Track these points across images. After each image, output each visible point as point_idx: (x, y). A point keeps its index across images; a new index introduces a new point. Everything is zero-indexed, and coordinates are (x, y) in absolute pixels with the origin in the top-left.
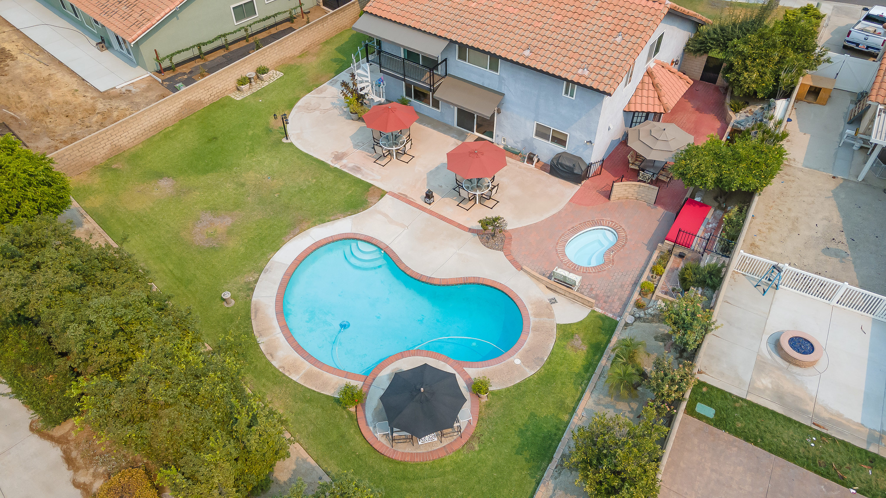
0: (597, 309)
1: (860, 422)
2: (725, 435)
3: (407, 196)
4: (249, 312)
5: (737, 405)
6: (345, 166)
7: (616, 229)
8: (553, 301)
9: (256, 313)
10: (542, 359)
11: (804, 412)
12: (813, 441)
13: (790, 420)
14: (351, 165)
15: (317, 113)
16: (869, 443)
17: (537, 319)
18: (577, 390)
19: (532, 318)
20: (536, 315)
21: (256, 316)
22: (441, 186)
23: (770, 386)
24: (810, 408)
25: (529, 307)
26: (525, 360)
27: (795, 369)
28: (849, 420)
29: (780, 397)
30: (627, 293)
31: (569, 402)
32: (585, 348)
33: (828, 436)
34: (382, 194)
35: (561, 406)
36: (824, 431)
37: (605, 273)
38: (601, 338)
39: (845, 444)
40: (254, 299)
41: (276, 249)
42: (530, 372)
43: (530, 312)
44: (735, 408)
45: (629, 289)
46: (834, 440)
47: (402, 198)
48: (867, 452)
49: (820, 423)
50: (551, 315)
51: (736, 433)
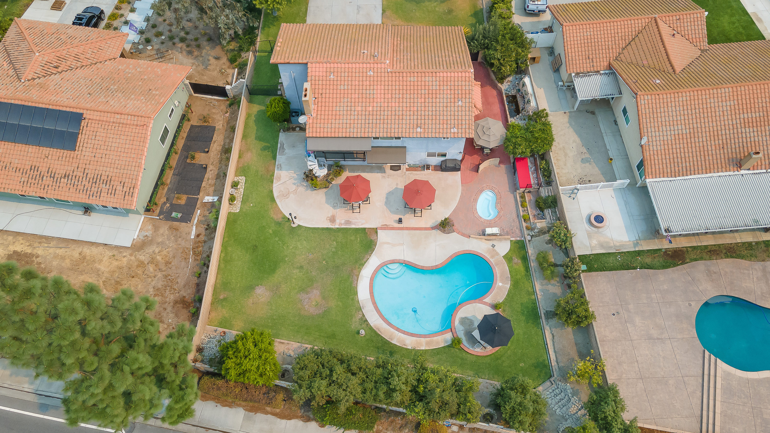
0: (512, 239)
1: (628, 240)
2: (594, 274)
3: (387, 225)
4: (375, 332)
5: (591, 258)
6: (340, 224)
7: (492, 190)
8: (493, 246)
9: (379, 330)
10: (508, 277)
11: (611, 247)
12: (619, 258)
13: (609, 253)
14: (343, 222)
15: (291, 195)
16: (635, 247)
17: (494, 259)
18: (530, 282)
19: (492, 260)
20: (492, 257)
21: (381, 332)
22: (398, 209)
23: (596, 243)
24: (612, 245)
25: (486, 255)
26: (502, 281)
27: (600, 230)
28: (625, 242)
29: (602, 246)
30: (518, 223)
31: (530, 289)
32: (520, 261)
33: (622, 252)
34: (375, 231)
35: (529, 294)
36: (620, 251)
37: (503, 217)
38: (523, 252)
39: (628, 252)
40: (372, 325)
41: (356, 293)
42: (508, 286)
43: (489, 257)
44: (591, 260)
45: (517, 220)
46: (625, 253)
47: (385, 228)
48: (636, 251)
49: (618, 249)
50: (497, 254)
51: (596, 270)
